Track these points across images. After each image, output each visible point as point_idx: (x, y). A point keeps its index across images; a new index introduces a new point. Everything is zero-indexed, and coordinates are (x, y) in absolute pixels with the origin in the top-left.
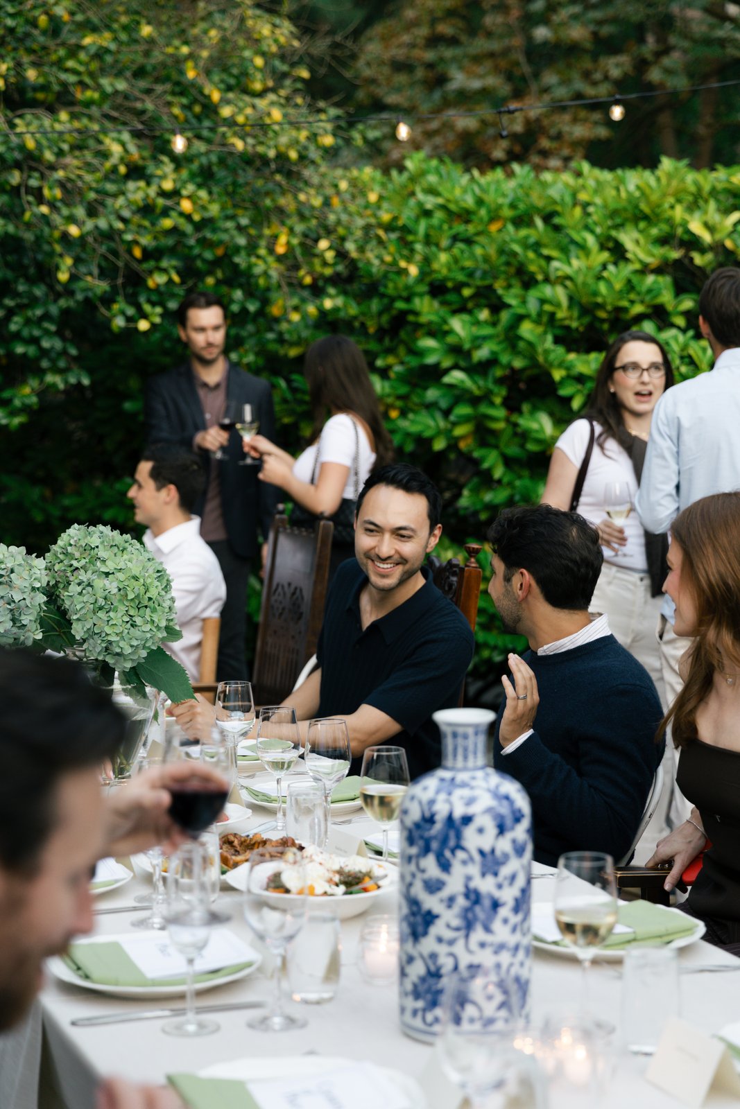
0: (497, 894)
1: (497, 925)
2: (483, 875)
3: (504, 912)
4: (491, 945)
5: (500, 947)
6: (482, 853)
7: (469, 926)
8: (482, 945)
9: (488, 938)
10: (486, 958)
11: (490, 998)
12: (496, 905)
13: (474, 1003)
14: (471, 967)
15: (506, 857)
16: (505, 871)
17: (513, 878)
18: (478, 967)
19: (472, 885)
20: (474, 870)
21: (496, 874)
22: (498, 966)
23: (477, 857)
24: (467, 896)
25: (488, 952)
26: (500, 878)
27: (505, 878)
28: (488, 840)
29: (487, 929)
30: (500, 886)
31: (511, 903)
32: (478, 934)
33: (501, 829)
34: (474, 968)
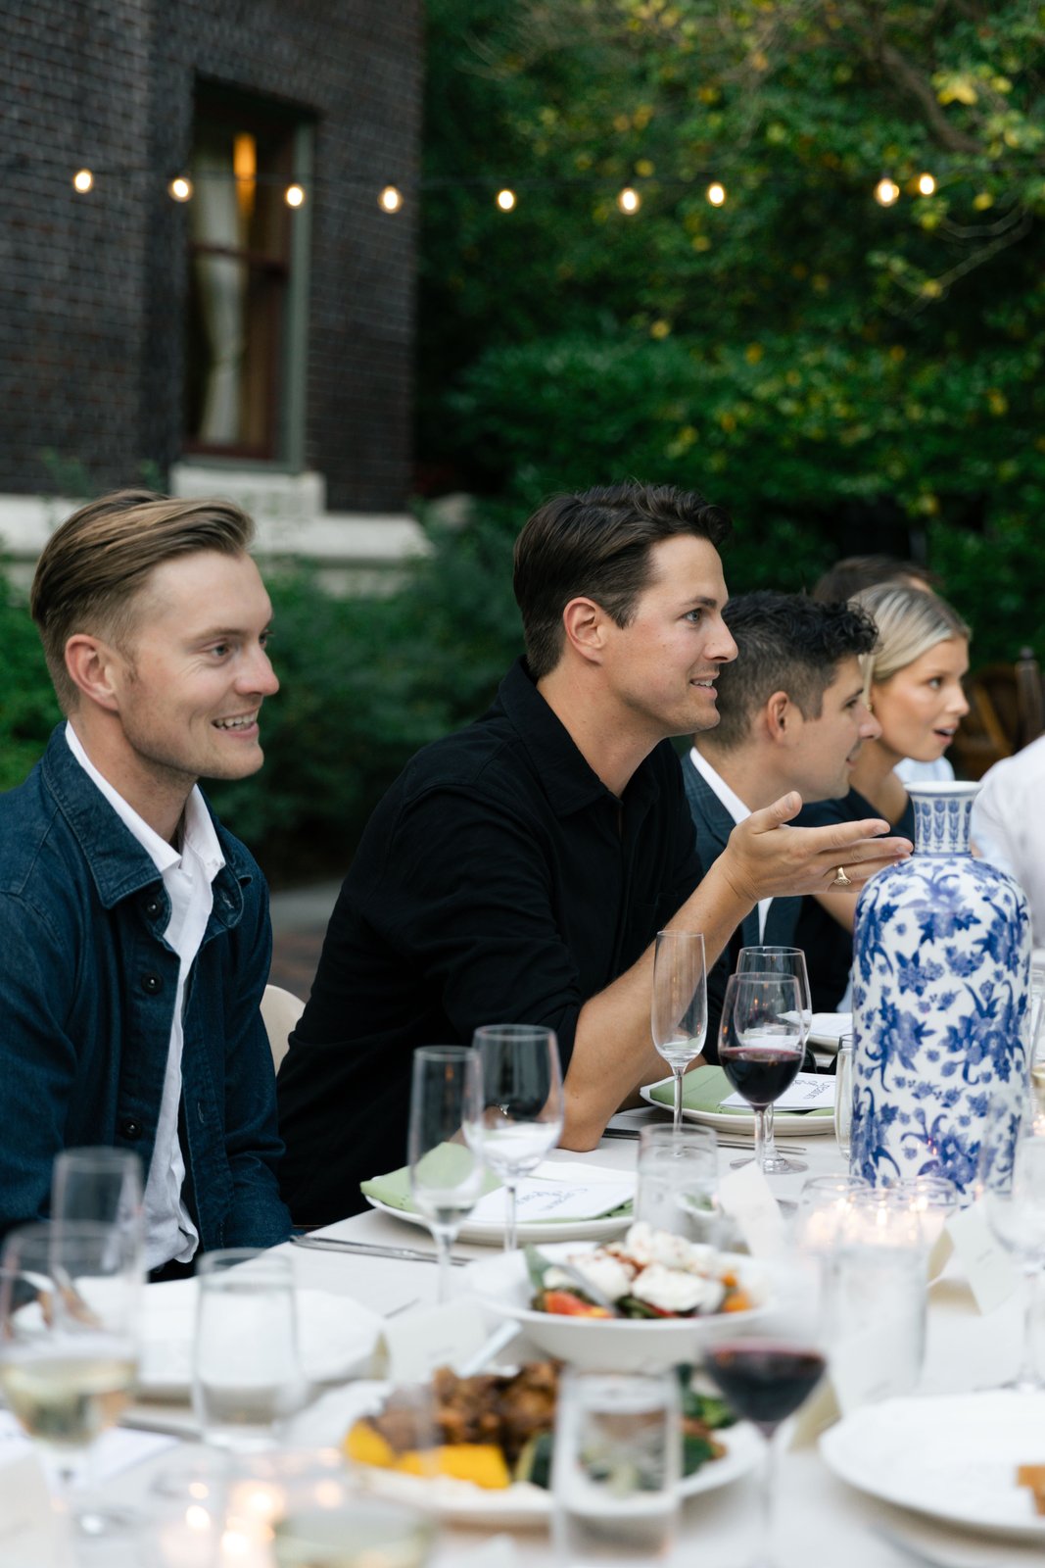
0: (921, 1018)
1: (919, 1059)
2: (903, 990)
3: (929, 1043)
4: (911, 1084)
5: (924, 1091)
6: (900, 958)
7: (884, 1055)
8: (900, 1082)
9: (909, 1075)
10: (903, 1100)
11: (911, 1153)
12: (919, 1032)
13: (888, 1157)
14: (885, 1109)
15: (937, 970)
16: (933, 989)
17: (947, 1001)
18: (894, 1110)
19: (889, 1000)
20: (892, 980)
21: (919, 991)
22: (921, 1115)
23: (896, 965)
24: (883, 1013)
25: (907, 1091)
26: (925, 998)
27: (933, 998)
28: (908, 944)
29: (906, 1062)
30: (924, 1008)
31: (943, 1033)
32: (895, 1068)
33: (929, 933)
34: (889, 1113)
